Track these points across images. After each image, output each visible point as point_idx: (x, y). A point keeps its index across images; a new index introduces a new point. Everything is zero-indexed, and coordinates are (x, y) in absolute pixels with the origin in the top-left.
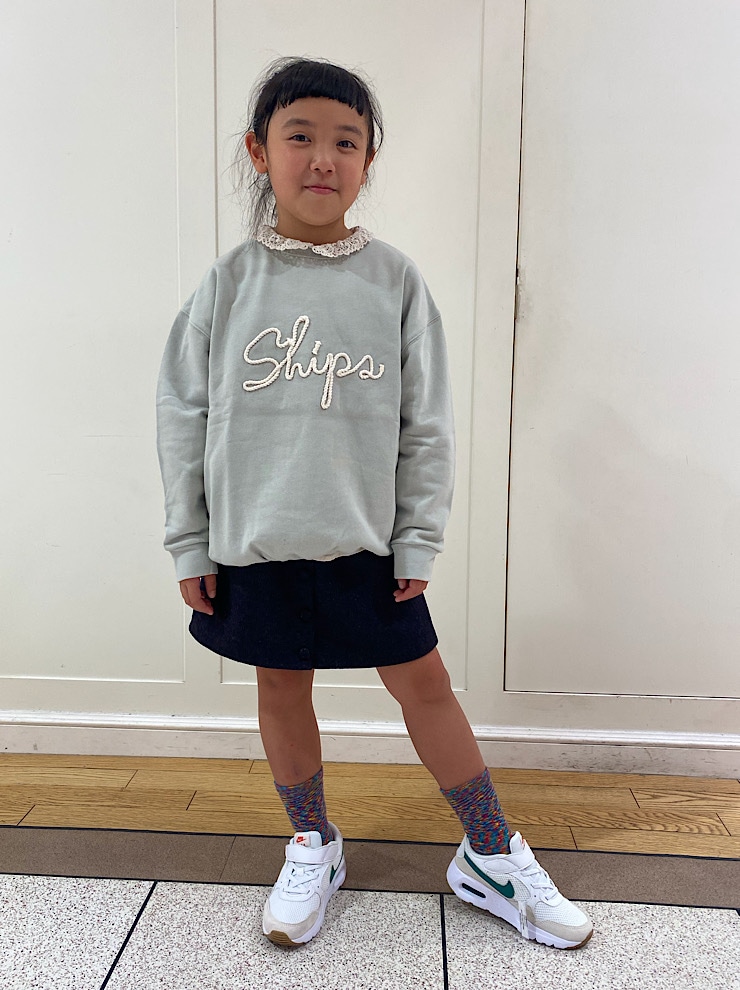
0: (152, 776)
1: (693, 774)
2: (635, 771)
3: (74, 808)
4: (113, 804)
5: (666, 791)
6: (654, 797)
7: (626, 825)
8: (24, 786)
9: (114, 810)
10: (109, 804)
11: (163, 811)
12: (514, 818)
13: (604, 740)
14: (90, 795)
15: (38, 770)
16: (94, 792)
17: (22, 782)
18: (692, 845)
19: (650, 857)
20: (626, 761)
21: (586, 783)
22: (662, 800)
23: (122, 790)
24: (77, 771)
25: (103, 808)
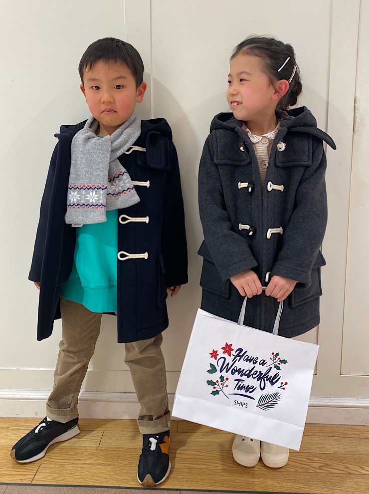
0: (114, 436)
3: (67, 467)
4: (92, 462)
9: (93, 467)
10: (90, 462)
12: (363, 469)
14: (77, 454)
16: (79, 451)
23: (97, 448)
25: (86, 466)
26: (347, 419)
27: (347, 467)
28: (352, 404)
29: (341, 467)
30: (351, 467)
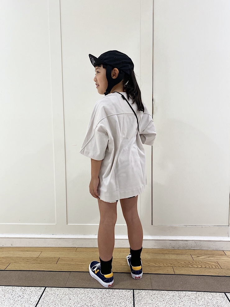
0: (46, 253)
1: (210, 249)
2: (192, 249)
3: (22, 264)
4: (34, 262)
5: (201, 255)
6: (198, 257)
7: (190, 266)
8: (8, 257)
9: (34, 264)
10: (33, 262)
11: (49, 264)
12: (156, 264)
13: (182, 239)
14: (28, 260)
15: (12, 252)
16: (29, 259)
17: (7, 256)
18: (210, 272)
19: (197, 276)
20: (189, 246)
21: (177, 253)
22: (200, 258)
23: (37, 257)
24: (24, 252)
25: (31, 264)
26: (155, 246)
27: (149, 264)
28: (157, 239)
29: (146, 264)
30: (151, 263)
